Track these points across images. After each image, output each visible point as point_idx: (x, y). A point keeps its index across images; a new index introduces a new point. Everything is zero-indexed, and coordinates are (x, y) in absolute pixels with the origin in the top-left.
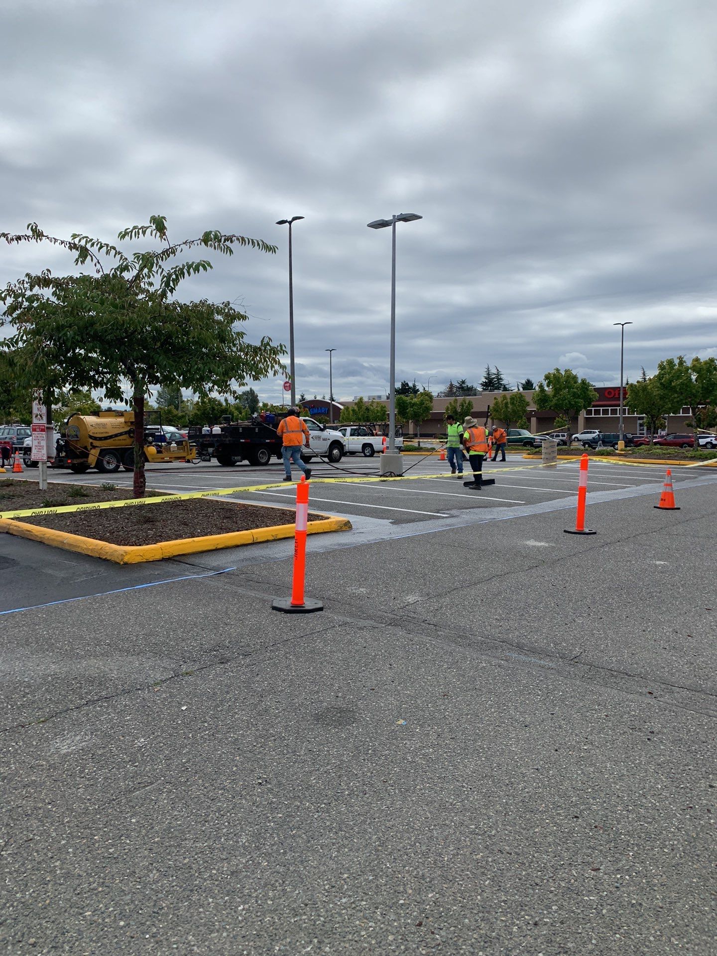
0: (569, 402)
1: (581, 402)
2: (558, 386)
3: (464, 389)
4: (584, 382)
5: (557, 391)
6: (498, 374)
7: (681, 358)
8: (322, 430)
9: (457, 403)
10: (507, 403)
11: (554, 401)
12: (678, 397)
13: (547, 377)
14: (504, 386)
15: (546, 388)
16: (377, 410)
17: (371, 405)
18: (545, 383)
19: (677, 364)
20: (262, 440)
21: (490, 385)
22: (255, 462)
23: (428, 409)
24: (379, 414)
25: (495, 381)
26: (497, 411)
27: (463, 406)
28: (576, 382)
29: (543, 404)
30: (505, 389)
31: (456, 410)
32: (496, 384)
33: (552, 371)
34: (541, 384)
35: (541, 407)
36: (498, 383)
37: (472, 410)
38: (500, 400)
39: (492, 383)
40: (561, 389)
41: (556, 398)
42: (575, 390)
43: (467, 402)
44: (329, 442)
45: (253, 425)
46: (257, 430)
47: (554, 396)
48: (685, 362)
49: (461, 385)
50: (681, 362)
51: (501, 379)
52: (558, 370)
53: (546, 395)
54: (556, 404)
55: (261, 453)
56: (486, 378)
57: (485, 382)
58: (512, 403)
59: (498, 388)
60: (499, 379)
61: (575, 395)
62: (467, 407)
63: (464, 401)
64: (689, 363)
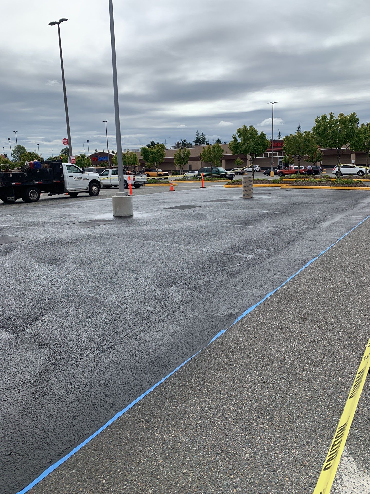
0: (253, 148)
1: (261, 148)
2: (246, 137)
3: (185, 144)
4: (262, 134)
5: (244, 140)
6: (203, 136)
7: (331, 114)
8: (82, 172)
9: (181, 151)
10: (210, 151)
11: (244, 148)
12: (330, 142)
13: (239, 131)
14: (207, 142)
15: (238, 139)
16: (131, 157)
17: (127, 154)
18: (237, 136)
19: (329, 119)
20: (31, 182)
21: (199, 142)
22: (27, 200)
23: (162, 155)
24: (132, 160)
25: (202, 140)
26: (205, 156)
27: (184, 153)
28: (257, 134)
29: (236, 150)
30: (207, 144)
31: (180, 156)
32: (202, 141)
33: (242, 127)
34: (235, 136)
35: (235, 152)
36: (203, 140)
37: (190, 156)
38: (206, 149)
39: (200, 141)
40: (248, 139)
41: (245, 146)
42: (257, 140)
43: (187, 151)
44: (89, 181)
45: (22, 171)
46: (26, 175)
47: (244, 144)
48: (334, 116)
49: (183, 142)
50: (332, 117)
51: (205, 138)
52: (245, 126)
53: (238, 144)
54: (245, 150)
55: (32, 192)
56: (197, 138)
57: (197, 140)
58: (214, 151)
59: (204, 143)
60: (204, 138)
61: (256, 143)
62: (187, 154)
63: (185, 150)
64: (336, 118)
